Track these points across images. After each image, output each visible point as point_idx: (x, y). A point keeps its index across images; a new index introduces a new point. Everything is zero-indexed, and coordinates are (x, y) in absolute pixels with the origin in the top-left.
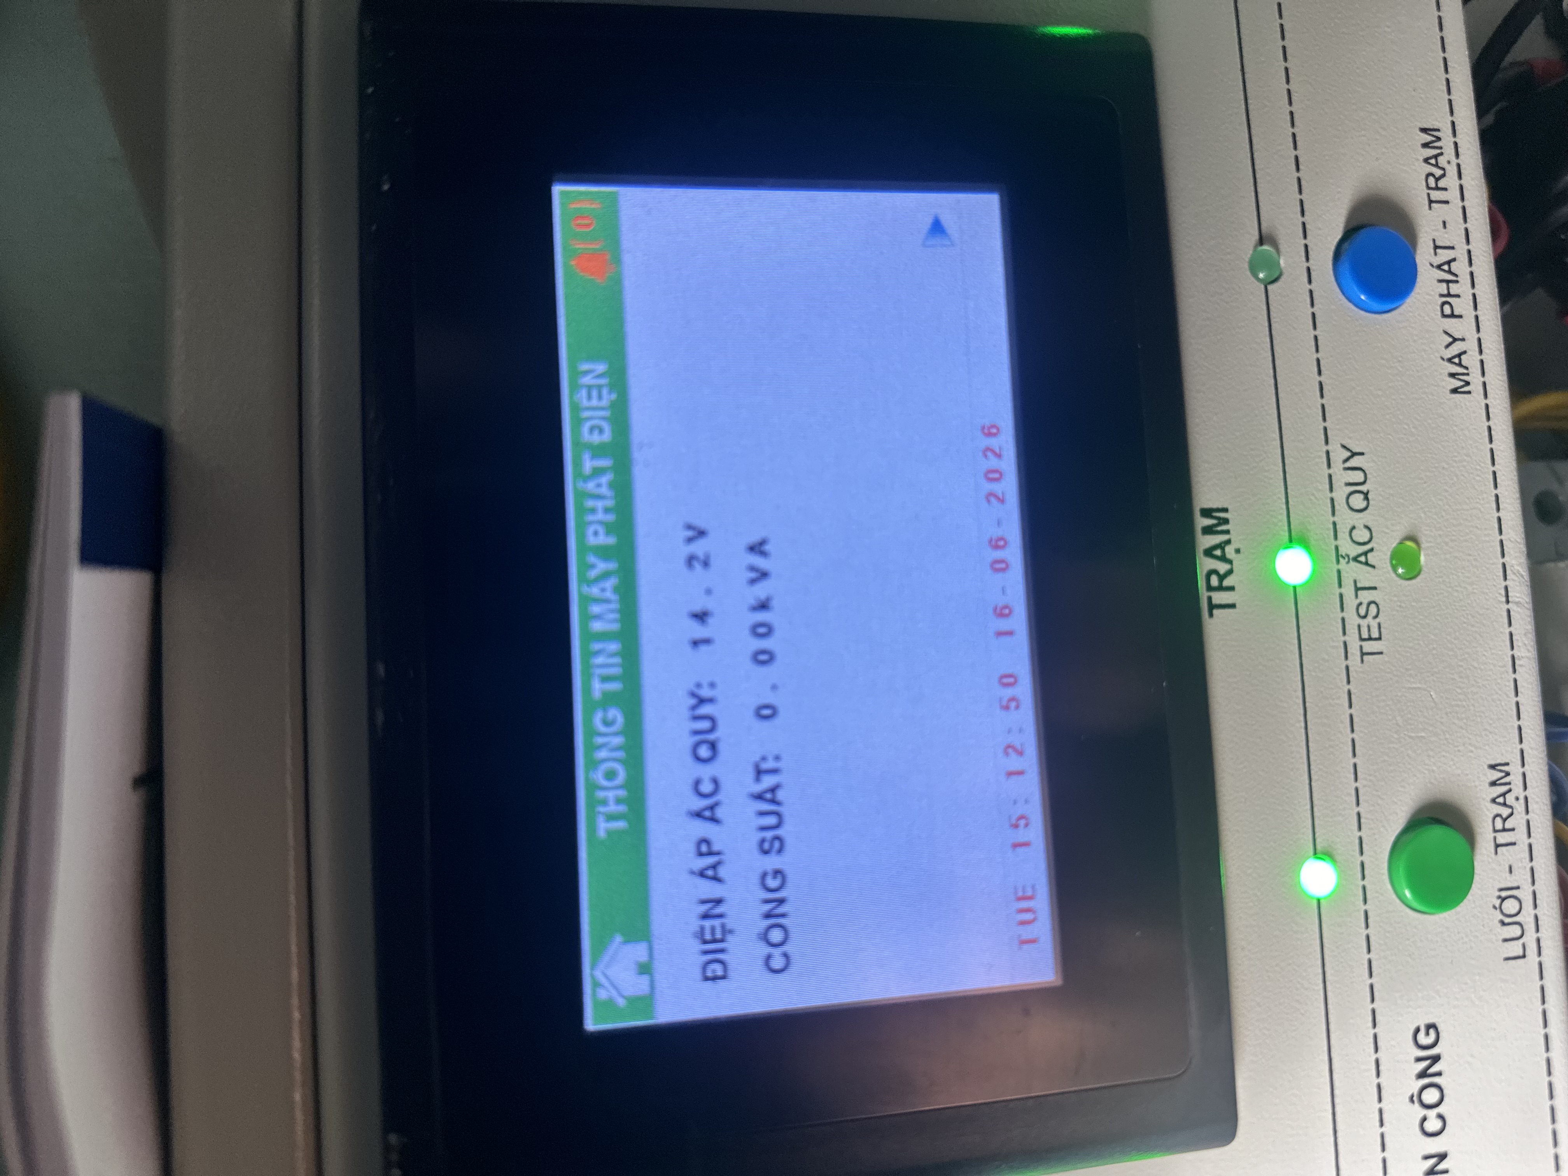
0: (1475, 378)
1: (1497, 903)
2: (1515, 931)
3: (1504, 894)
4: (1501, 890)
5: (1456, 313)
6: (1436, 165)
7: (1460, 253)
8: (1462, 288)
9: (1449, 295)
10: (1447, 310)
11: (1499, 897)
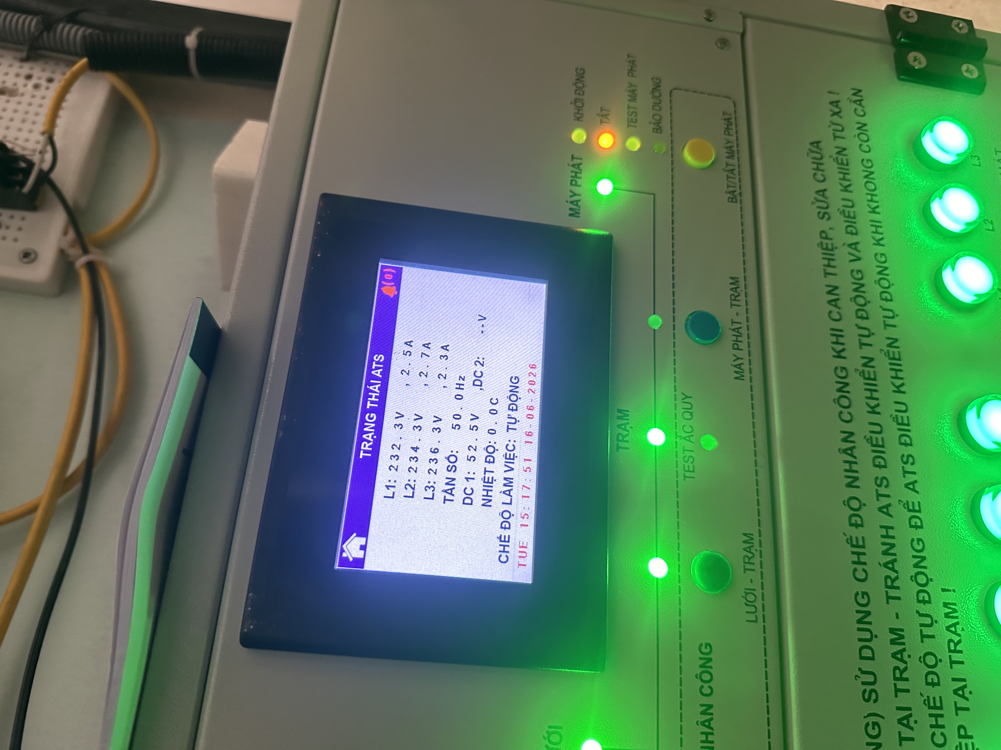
0: (747, 375)
1: (744, 595)
2: (753, 609)
3: (747, 591)
4: (746, 589)
5: (740, 348)
6: (736, 291)
7: (744, 325)
8: (744, 338)
9: (737, 341)
10: (736, 347)
11: (745, 592)
